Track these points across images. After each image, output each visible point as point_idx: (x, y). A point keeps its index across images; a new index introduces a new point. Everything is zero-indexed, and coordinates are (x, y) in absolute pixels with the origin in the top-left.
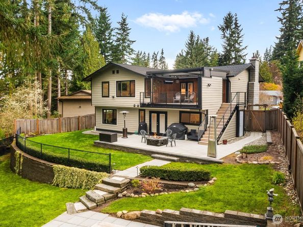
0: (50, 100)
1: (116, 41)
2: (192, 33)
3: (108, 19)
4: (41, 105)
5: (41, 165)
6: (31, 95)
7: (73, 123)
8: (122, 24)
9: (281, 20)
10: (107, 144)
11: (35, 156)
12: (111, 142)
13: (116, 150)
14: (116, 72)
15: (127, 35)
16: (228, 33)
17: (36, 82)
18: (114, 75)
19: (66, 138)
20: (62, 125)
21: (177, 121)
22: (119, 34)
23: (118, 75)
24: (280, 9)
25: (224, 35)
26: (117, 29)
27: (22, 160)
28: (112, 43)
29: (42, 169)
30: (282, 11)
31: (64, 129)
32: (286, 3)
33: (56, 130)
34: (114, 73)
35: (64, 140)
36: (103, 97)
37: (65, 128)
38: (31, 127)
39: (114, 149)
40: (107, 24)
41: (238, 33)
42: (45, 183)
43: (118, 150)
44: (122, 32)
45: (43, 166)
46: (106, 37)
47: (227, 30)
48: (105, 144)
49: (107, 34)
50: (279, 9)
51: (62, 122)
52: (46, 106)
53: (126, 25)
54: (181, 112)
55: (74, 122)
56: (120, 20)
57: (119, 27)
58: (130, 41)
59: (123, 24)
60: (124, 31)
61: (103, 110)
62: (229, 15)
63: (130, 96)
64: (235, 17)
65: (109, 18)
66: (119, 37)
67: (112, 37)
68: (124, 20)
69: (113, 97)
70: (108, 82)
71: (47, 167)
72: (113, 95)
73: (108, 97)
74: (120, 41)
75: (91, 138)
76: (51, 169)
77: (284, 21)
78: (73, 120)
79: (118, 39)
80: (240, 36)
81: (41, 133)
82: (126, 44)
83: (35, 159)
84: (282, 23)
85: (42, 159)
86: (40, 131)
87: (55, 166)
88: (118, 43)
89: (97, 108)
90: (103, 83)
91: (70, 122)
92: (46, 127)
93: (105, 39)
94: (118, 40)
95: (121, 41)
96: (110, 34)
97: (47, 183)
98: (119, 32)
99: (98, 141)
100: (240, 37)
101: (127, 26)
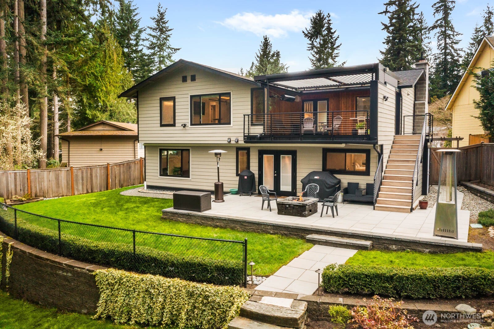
0: (44, 137)
1: (149, 48)
2: (266, 39)
3: (134, 14)
4: (28, 147)
5: (63, 269)
6: (11, 127)
7: (96, 176)
8: (158, 21)
9: (386, 27)
10: (194, 216)
11: (43, 248)
12: (200, 211)
13: (216, 227)
14: (189, 79)
15: (166, 39)
16: (318, 42)
17: (19, 105)
18: (185, 84)
19: (96, 205)
20: (77, 181)
21: (318, 167)
22: (154, 36)
23: (193, 84)
24: (386, 12)
25: (312, 44)
26: (151, 28)
27: (9, 257)
28: (141, 50)
29: (66, 278)
30: (389, 15)
31: (80, 187)
32: (394, 3)
33: (65, 191)
34: (184, 80)
35: (92, 208)
36: (162, 125)
37: (83, 184)
38: (16, 185)
39: (211, 226)
40: (132, 20)
41: (332, 43)
42: (73, 311)
43: (221, 227)
44: (159, 33)
45: (67, 272)
46: (131, 42)
47: (317, 38)
48: (188, 215)
49: (132, 37)
50: (384, 12)
51: (77, 175)
52: (39, 148)
53: (164, 23)
54: (325, 151)
55: (98, 175)
56: (156, 15)
57: (154, 25)
58: (172, 49)
59: (160, 20)
60: (162, 31)
61: (161, 151)
62: (319, 14)
63: (220, 123)
64: (327, 19)
65: (136, 12)
66: (155, 41)
67: (141, 42)
68: (162, 15)
69: (184, 126)
70: (173, 99)
71: (78, 274)
72: (184, 122)
73: (174, 125)
74: (155, 47)
75: (145, 203)
76: (91, 279)
77: (391, 28)
78: (96, 172)
79: (153, 43)
80: (335, 47)
81: (36, 196)
82: (165, 54)
83: (44, 255)
84: (389, 32)
85: (61, 254)
86: (34, 191)
87: (101, 272)
88: (152, 51)
89: (148, 147)
90: (162, 100)
91: (91, 175)
92: (45, 184)
93: (129, 46)
94: (152, 46)
95: (156, 49)
96: (138, 36)
97: (80, 313)
98: (154, 33)
99: (171, 209)
100: (335, 49)
101: (167, 25)
